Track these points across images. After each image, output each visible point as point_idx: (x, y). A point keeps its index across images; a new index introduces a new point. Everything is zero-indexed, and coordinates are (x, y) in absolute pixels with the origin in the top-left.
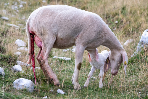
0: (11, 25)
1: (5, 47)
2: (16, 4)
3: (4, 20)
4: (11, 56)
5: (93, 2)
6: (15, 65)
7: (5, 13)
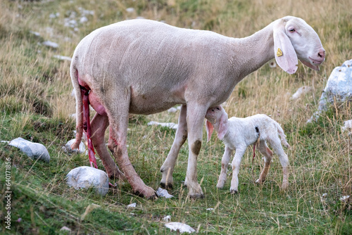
0: (63, 58)
1: (51, 103)
2: (73, 15)
3: (49, 47)
4: (62, 120)
5: (229, 11)
6: (70, 139)
7: (52, 35)
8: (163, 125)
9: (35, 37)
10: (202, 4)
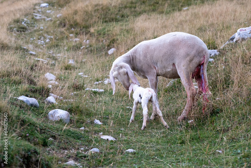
0: (39, 59)
1: (35, 80)
2: (42, 38)
3: (31, 54)
4: (43, 87)
5: (122, 34)
6: (48, 96)
7: (32, 48)
8: (93, 90)
9: (24, 49)
10: (108, 31)
